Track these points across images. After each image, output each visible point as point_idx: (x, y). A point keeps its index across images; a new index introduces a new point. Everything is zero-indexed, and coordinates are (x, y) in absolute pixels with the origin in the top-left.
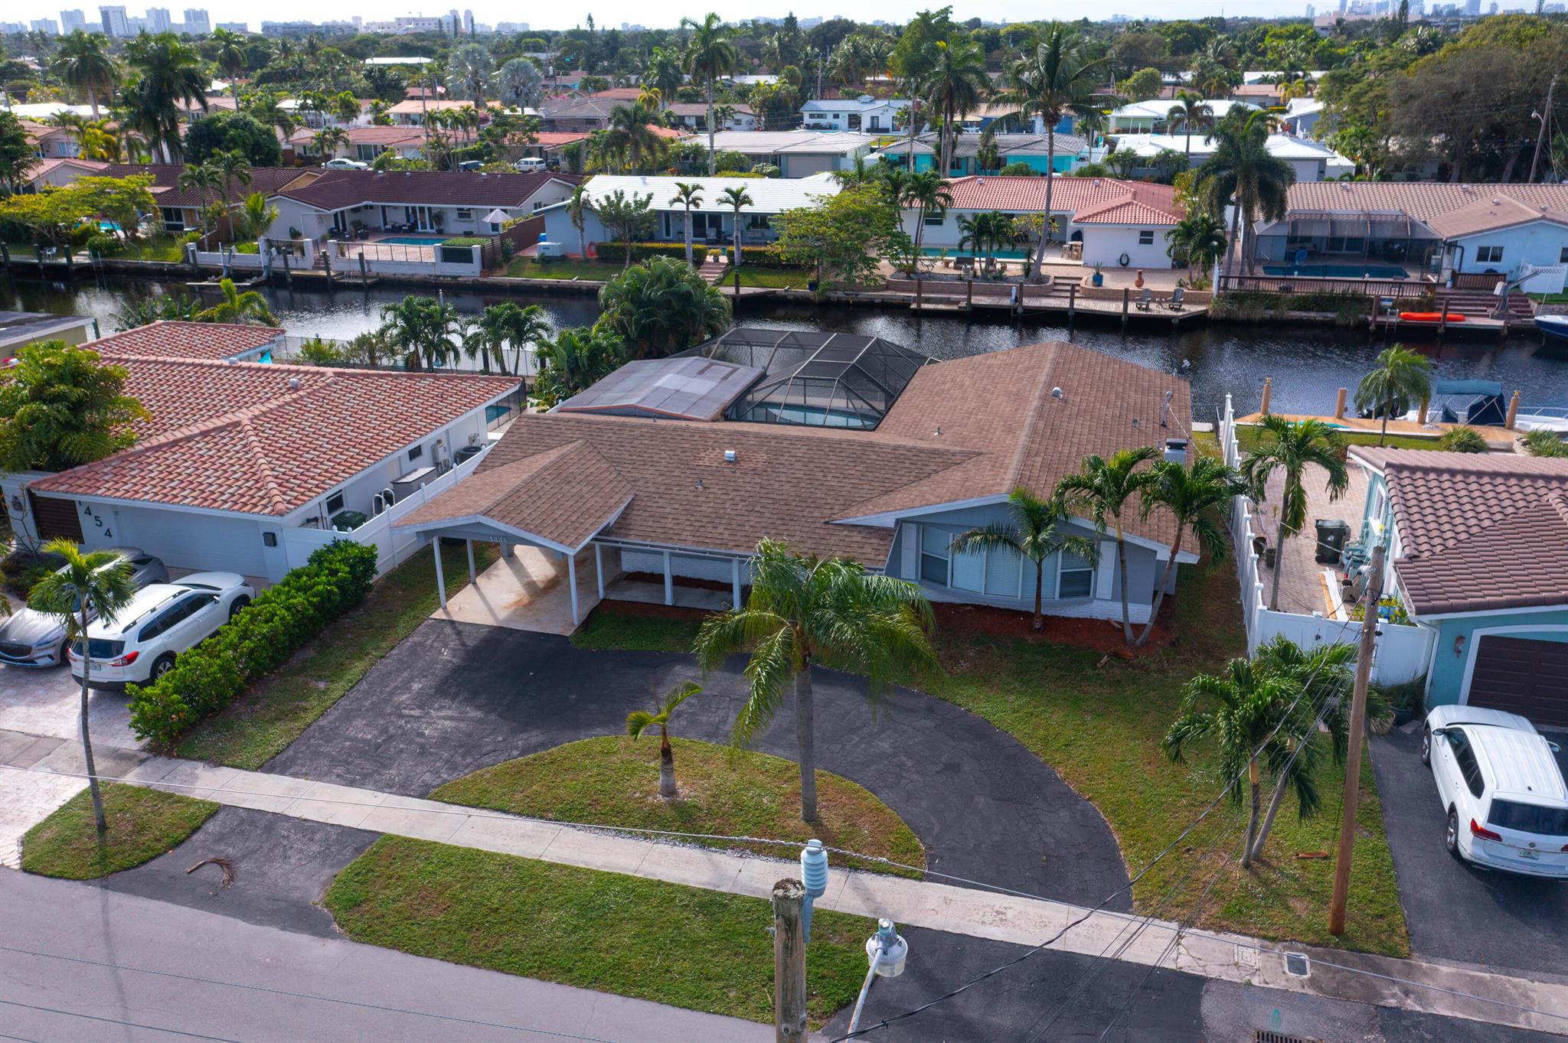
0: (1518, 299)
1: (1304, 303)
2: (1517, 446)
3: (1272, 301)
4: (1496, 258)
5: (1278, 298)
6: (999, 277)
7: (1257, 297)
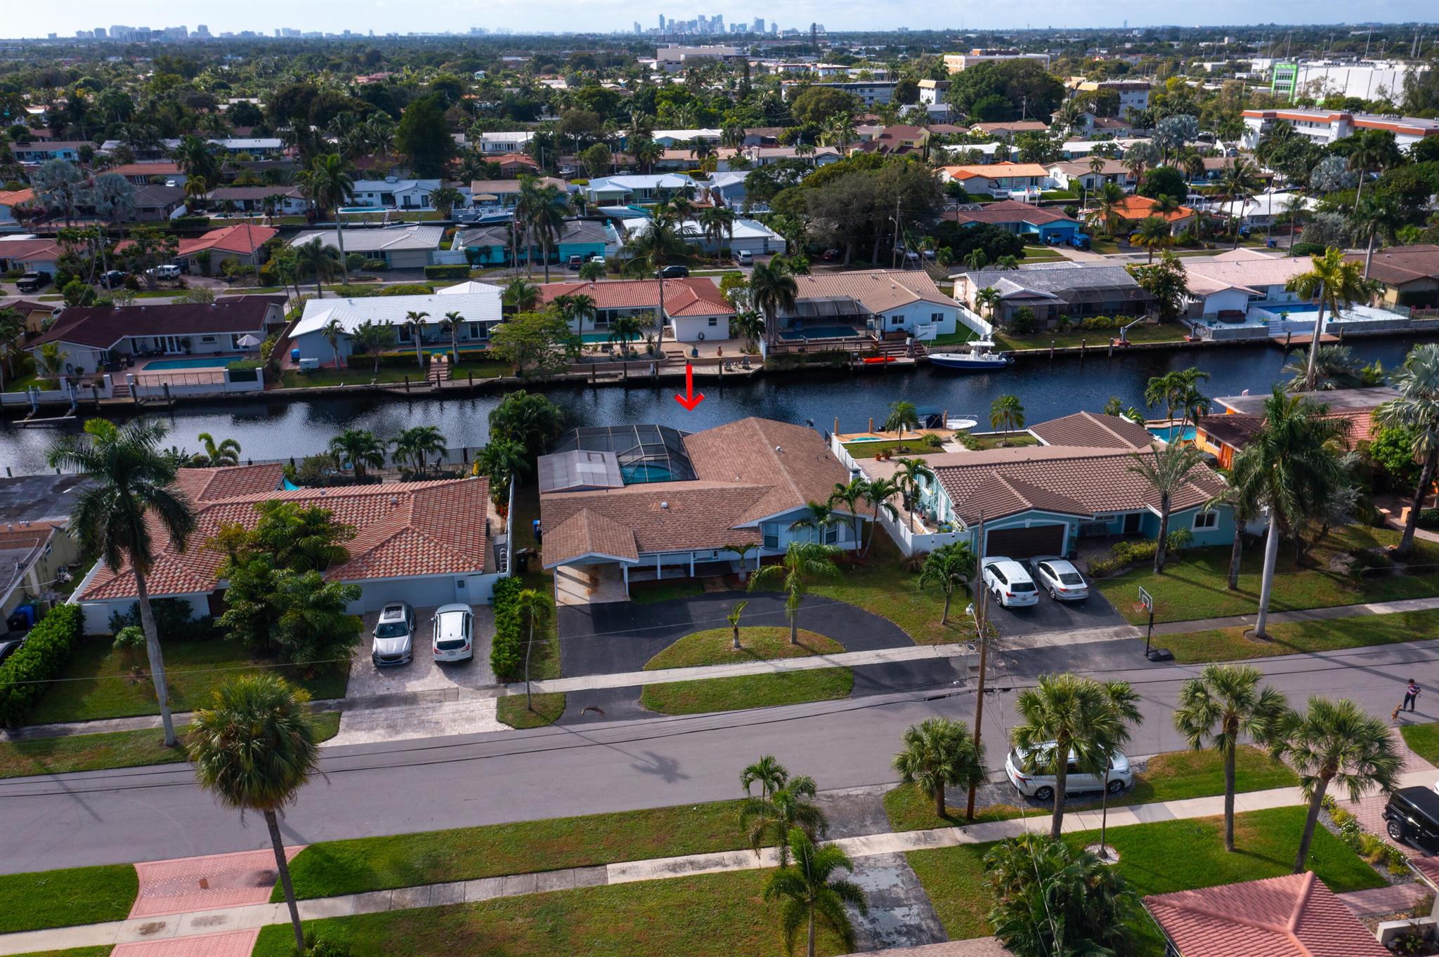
0: (917, 346)
1: (815, 357)
2: (953, 439)
3: (796, 358)
4: (902, 321)
5: (799, 356)
6: (635, 356)
7: (788, 356)
